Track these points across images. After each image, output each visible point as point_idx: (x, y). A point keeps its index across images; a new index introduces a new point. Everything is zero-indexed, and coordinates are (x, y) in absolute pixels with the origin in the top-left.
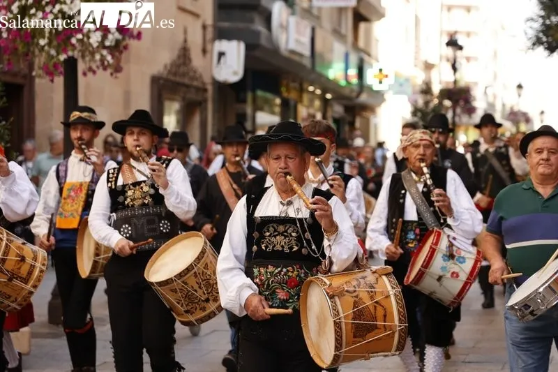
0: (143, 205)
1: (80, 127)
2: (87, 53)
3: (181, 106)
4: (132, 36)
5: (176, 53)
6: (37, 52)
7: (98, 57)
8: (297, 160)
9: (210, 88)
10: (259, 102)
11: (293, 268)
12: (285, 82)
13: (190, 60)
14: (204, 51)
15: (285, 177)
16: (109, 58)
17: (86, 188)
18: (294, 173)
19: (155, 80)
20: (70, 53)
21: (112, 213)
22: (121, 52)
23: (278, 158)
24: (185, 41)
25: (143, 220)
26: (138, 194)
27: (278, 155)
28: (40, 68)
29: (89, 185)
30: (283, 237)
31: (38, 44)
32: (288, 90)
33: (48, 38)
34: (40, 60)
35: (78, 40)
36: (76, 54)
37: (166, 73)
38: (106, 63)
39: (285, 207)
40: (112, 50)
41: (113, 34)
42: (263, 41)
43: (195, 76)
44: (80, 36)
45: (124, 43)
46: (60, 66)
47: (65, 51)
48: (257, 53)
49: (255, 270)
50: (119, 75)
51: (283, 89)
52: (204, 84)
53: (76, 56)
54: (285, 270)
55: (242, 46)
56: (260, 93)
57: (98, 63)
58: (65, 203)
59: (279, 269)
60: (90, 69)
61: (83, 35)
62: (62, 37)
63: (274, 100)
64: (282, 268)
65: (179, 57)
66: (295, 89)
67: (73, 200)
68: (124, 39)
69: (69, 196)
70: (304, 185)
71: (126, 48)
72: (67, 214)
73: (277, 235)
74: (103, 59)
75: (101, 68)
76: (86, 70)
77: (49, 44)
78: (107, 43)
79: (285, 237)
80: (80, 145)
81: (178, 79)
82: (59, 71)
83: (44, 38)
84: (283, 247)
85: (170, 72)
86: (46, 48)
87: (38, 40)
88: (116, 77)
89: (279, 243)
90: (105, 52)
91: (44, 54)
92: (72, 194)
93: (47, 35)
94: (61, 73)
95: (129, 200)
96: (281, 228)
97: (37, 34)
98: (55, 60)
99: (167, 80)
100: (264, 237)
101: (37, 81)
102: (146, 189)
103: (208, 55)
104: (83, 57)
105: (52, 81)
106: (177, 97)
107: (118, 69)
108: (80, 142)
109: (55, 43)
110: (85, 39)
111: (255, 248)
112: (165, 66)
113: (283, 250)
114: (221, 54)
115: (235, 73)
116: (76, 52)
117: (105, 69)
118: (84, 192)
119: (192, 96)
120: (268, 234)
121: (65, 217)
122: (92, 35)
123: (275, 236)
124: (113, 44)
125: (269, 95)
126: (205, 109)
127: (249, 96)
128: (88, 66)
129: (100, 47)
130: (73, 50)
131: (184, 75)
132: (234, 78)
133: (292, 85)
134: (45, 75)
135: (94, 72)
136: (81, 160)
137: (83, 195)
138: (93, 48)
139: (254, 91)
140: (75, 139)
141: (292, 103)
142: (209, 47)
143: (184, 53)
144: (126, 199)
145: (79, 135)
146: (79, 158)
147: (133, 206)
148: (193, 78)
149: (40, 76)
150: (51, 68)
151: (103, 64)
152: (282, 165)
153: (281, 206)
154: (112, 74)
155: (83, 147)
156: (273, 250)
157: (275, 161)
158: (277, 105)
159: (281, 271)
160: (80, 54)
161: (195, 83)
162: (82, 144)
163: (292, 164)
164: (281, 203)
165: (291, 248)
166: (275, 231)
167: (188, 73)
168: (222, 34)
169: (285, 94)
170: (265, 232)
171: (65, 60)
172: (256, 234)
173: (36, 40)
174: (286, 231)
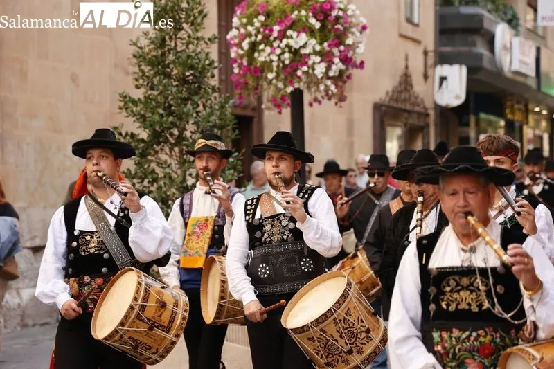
0: (282, 241)
1: (205, 155)
2: (312, 85)
3: (403, 132)
4: (355, 66)
5: (398, 79)
6: (265, 85)
7: (322, 87)
8: (480, 194)
9: (432, 113)
10: (483, 125)
11: (486, 332)
12: (509, 104)
13: (411, 86)
14: (426, 77)
15: (466, 218)
16: (333, 88)
17: (212, 224)
18: (476, 212)
19: (377, 107)
20: (296, 85)
21: (250, 250)
22: (345, 82)
23: (454, 193)
24: (407, 67)
25: (282, 259)
26: (276, 229)
27: (454, 190)
28: (268, 101)
29: (215, 221)
30: (468, 293)
31: (266, 77)
32: (512, 112)
33: (276, 72)
34: (268, 93)
35: (304, 72)
36: (302, 86)
37: (388, 99)
38: (330, 93)
39: (468, 254)
40: (335, 80)
41: (336, 65)
42: (486, 64)
43: (417, 101)
44: (305, 68)
45: (348, 73)
46: (287, 98)
47: (291, 83)
48: (480, 76)
49: (436, 335)
50: (343, 104)
51: (508, 111)
52: (426, 109)
53: (301, 88)
54: (474, 334)
55: (464, 69)
56: (483, 116)
57: (323, 94)
58: (189, 239)
59: (467, 333)
60: (316, 100)
61: (308, 67)
62: (289, 70)
63: (498, 122)
64: (471, 332)
65: (400, 84)
66: (520, 110)
67: (198, 237)
68: (347, 69)
69: (194, 233)
70: (489, 225)
71: (349, 77)
72: (192, 252)
73: (460, 290)
74: (327, 89)
75: (326, 98)
76: (312, 101)
77: (277, 77)
78: (331, 74)
79: (472, 292)
80: (205, 176)
81: (399, 105)
82: (286, 103)
83: (272, 71)
84: (469, 304)
85: (391, 99)
86: (274, 81)
87: (267, 74)
88: (341, 107)
89: (465, 300)
90: (329, 82)
91: (272, 87)
92: (198, 230)
93: (275, 69)
94: (288, 104)
95: (266, 235)
96: (465, 281)
97: (266, 69)
98: (282, 92)
99: (389, 107)
100: (444, 293)
101: (266, 113)
102: (285, 223)
103: (430, 80)
104: (309, 88)
105: (280, 113)
106: (399, 123)
107: (342, 98)
108: (205, 173)
109: (282, 76)
110: (311, 71)
111: (432, 307)
112: (387, 93)
113: (470, 309)
114: (443, 79)
115: (458, 97)
116: (302, 84)
117: (330, 99)
118: (210, 227)
119: (414, 121)
120: (448, 289)
121: (190, 255)
122: (316, 67)
123: (458, 292)
124: (337, 74)
125: (493, 118)
126: (428, 134)
127: (472, 119)
128: (313, 96)
129: (325, 78)
130: (299, 82)
131: (405, 101)
132: (456, 102)
133: (516, 106)
134: (273, 107)
135: (320, 102)
136: (206, 193)
137: (208, 232)
138: (318, 79)
139: (477, 114)
140: (201, 169)
141: (517, 124)
142: (430, 72)
143: (406, 80)
144: (263, 234)
145: (204, 164)
146: (204, 191)
147: (270, 242)
148: (415, 104)
149: (268, 108)
150: (279, 101)
151: (327, 94)
152: (461, 203)
153: (462, 253)
154: (336, 104)
155: (209, 178)
156: (457, 308)
157: (451, 197)
158: (500, 127)
159: (470, 335)
160: (306, 86)
161: (417, 109)
162: (208, 175)
163: (474, 200)
164: (463, 250)
165: (480, 306)
166: (458, 284)
167: (410, 99)
168: (443, 59)
169: (509, 116)
170: (444, 287)
171: (292, 92)
172: (432, 290)
173: (264, 74)
174: (472, 284)
